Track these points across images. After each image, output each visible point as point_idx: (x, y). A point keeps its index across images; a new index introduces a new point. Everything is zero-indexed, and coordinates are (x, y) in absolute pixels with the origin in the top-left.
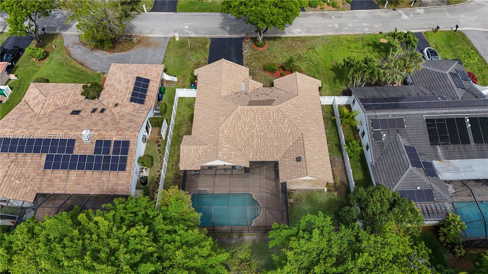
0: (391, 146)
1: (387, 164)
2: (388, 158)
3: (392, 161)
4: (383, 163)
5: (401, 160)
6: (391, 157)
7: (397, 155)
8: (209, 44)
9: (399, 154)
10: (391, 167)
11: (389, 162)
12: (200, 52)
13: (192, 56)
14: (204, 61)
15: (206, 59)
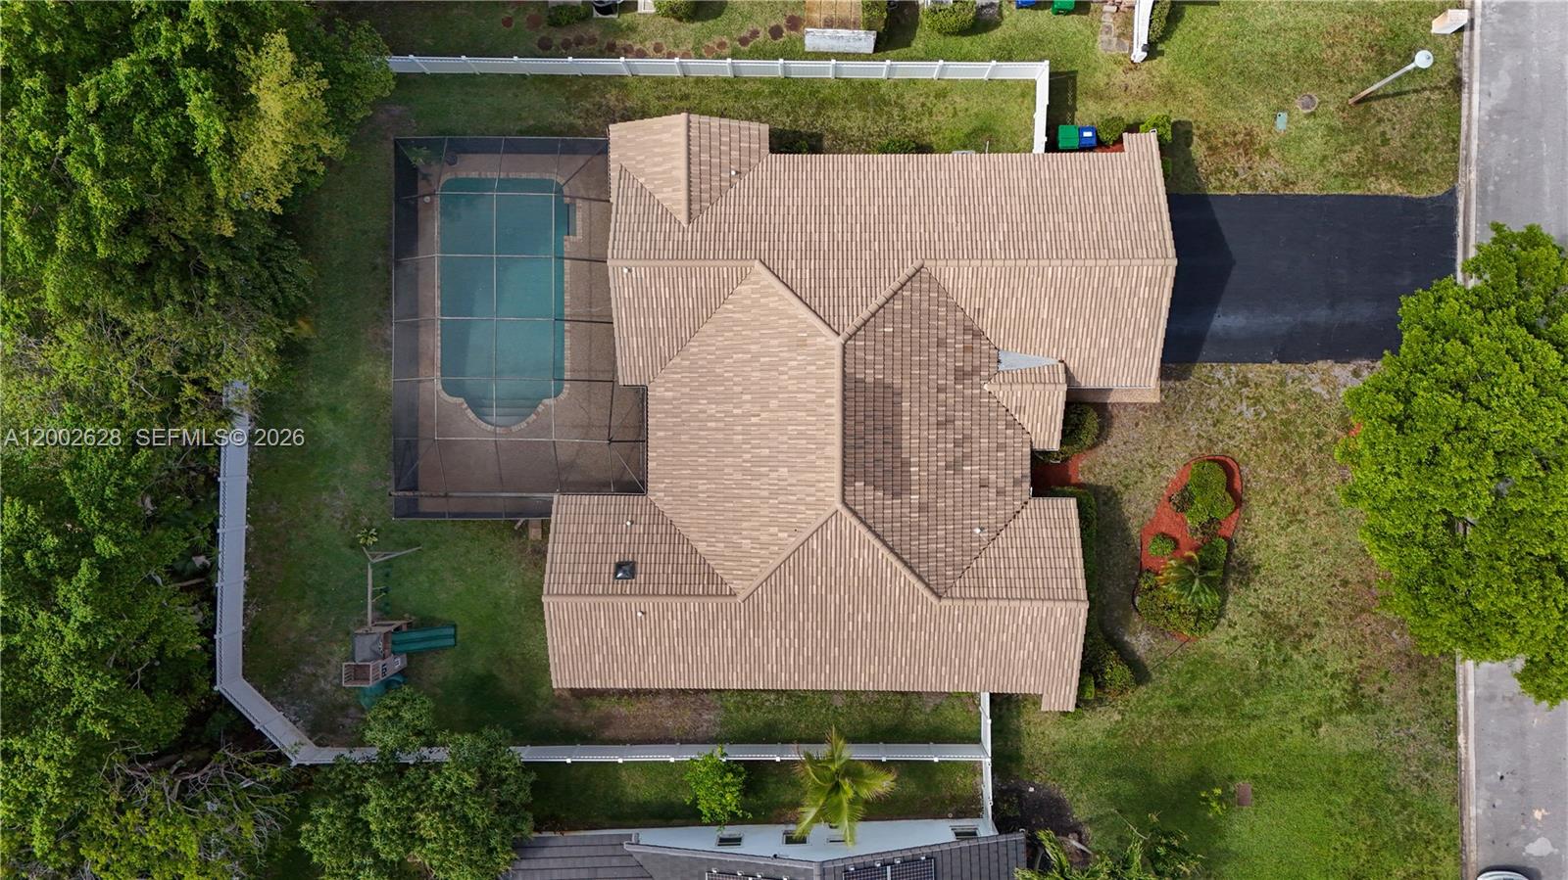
8: (1399, 190)
12: (1342, 149)
13: (1308, 116)
14: (1267, 175)
15: (1286, 183)
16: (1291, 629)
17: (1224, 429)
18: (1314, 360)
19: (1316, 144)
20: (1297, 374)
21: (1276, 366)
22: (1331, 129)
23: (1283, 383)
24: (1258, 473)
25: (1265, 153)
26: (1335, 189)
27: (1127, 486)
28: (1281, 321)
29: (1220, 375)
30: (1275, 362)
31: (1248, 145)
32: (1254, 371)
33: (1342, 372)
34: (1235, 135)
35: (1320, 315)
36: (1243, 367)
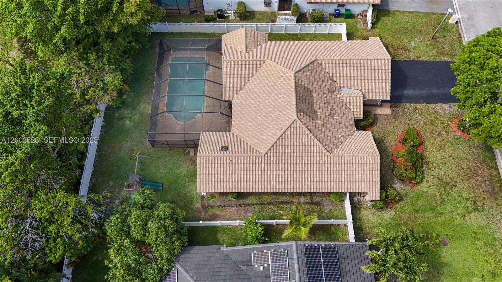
1: (219, 266)
8: (450, 60)
11: (220, 270)
12: (431, 50)
13: (420, 42)
14: (412, 56)
15: (417, 57)
16: (448, 184)
17: (413, 121)
18: (437, 103)
19: (424, 48)
20: (432, 107)
21: (425, 104)
22: (427, 45)
23: (428, 109)
24: (426, 134)
25: (410, 50)
26: (432, 59)
27: (385, 138)
28: (424, 92)
29: (408, 106)
31: (404, 48)
32: (419, 106)
33: (446, 106)
34: (400, 46)
35: (435, 91)
36: (415, 105)
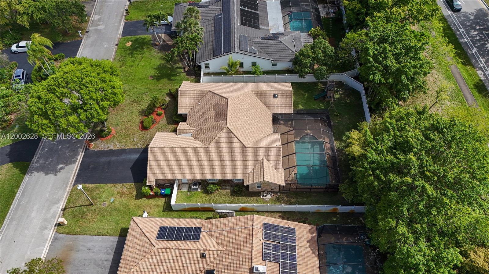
0: (261, 48)
1: (275, 52)
2: (270, 51)
3: (273, 49)
4: (274, 54)
5: (274, 44)
6: (269, 49)
7: (269, 46)
9: (268, 44)
10: (277, 51)
11: (274, 51)
12: (98, 194)
13: (105, 201)
14: (119, 187)
15: (114, 186)
16: (135, 102)
17: (141, 136)
19: (105, 195)
20: (122, 147)
22: (100, 198)
23: (126, 145)
24: (136, 127)
25: (118, 193)
26: (102, 185)
27: (165, 125)
28: (123, 157)
29: (140, 146)
30: (126, 149)
31: (122, 194)
32: (132, 147)
33: (112, 147)
34: (125, 197)
35: (113, 158)
36: (134, 147)
